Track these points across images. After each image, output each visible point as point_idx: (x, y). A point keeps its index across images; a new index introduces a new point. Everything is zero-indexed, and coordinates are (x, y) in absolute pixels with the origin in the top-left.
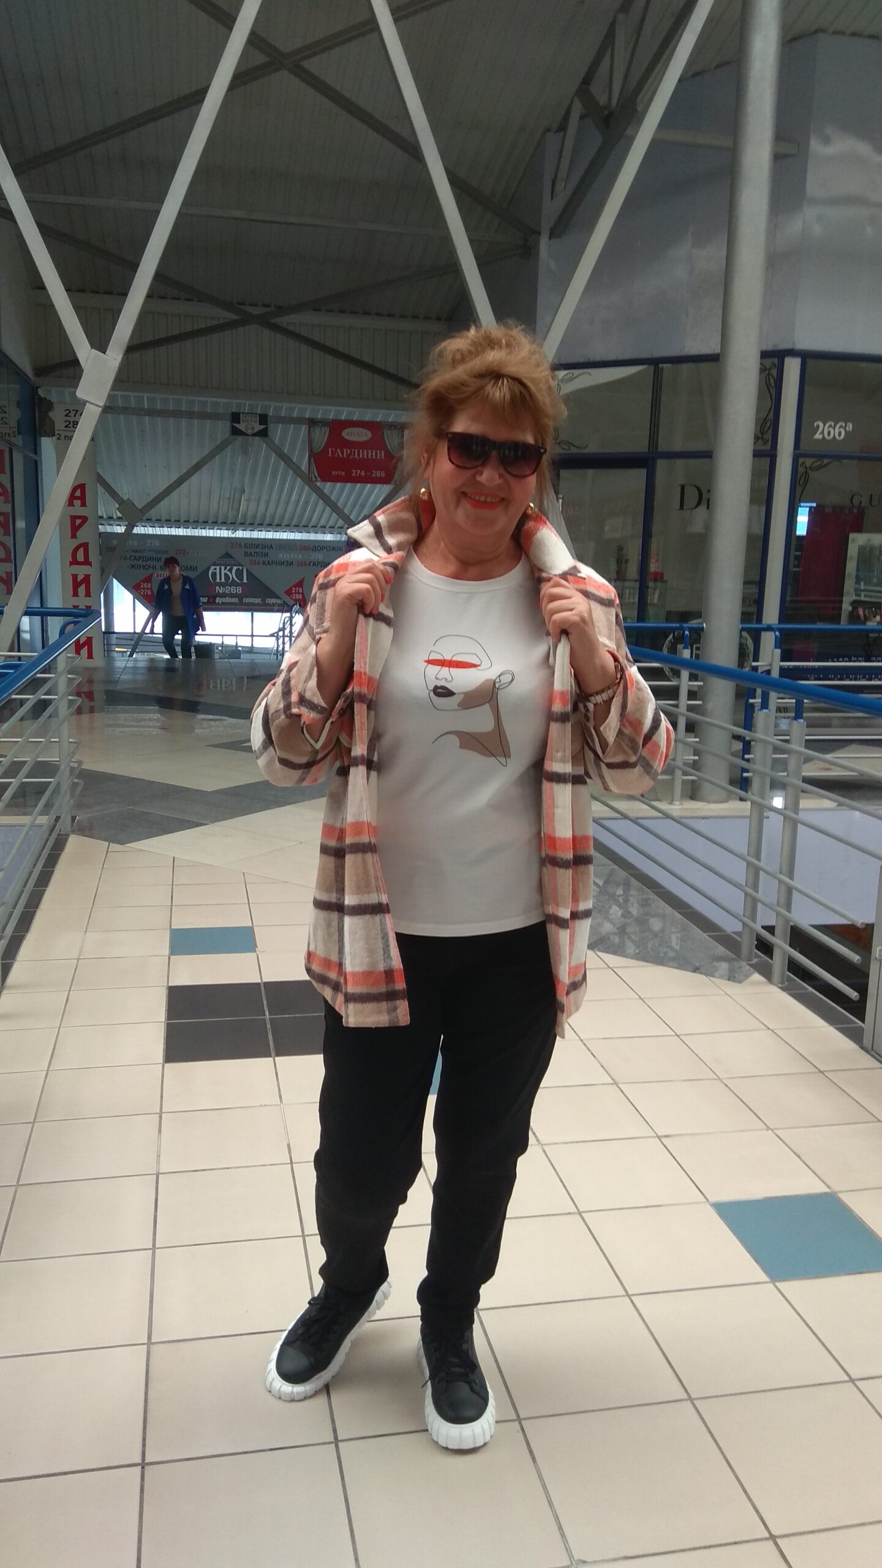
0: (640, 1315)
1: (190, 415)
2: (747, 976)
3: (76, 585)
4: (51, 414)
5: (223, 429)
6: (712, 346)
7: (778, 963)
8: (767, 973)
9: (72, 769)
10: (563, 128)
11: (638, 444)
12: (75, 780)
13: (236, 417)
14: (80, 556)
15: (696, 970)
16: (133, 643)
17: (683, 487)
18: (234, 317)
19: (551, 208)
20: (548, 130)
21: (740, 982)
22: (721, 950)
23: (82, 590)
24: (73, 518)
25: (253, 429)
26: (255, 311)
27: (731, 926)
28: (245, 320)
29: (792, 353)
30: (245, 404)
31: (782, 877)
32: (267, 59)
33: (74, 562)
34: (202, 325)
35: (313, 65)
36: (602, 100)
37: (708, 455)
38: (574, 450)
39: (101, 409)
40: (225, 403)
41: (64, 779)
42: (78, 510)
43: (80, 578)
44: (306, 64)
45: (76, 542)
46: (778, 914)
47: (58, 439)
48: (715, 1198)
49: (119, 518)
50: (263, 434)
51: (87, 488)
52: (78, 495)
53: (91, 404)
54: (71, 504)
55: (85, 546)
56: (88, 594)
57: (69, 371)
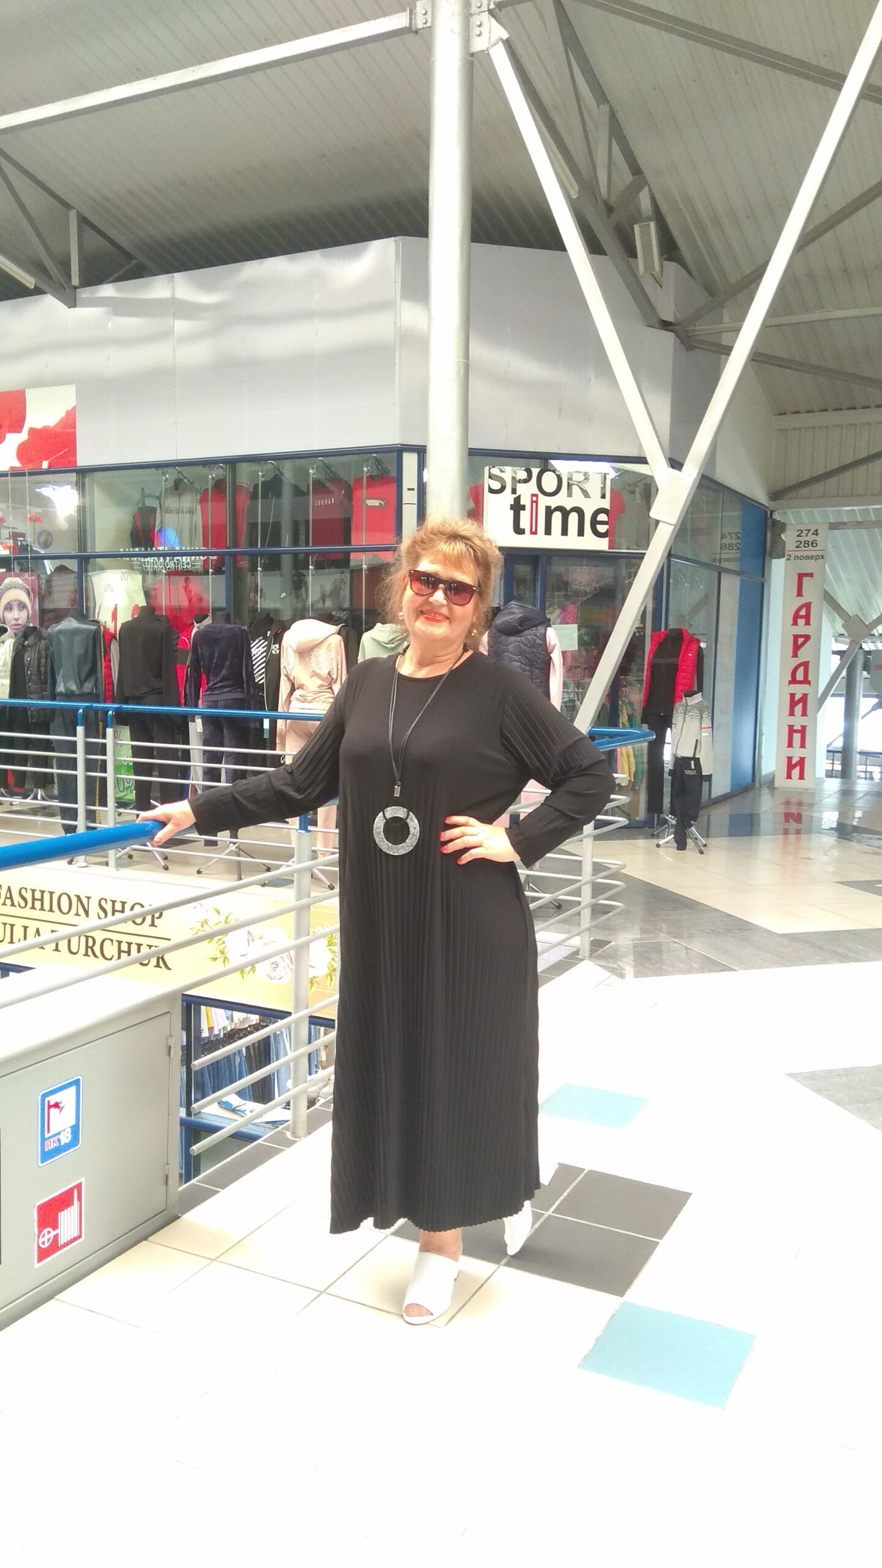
3: (793, 703)
33: (794, 681)
39: (673, 527)
42: (801, 629)
43: (797, 698)
45: (797, 661)
47: (788, 559)
51: (812, 606)
52: (802, 614)
53: (664, 522)
54: (795, 623)
55: (805, 665)
56: (804, 714)
57: (805, 491)
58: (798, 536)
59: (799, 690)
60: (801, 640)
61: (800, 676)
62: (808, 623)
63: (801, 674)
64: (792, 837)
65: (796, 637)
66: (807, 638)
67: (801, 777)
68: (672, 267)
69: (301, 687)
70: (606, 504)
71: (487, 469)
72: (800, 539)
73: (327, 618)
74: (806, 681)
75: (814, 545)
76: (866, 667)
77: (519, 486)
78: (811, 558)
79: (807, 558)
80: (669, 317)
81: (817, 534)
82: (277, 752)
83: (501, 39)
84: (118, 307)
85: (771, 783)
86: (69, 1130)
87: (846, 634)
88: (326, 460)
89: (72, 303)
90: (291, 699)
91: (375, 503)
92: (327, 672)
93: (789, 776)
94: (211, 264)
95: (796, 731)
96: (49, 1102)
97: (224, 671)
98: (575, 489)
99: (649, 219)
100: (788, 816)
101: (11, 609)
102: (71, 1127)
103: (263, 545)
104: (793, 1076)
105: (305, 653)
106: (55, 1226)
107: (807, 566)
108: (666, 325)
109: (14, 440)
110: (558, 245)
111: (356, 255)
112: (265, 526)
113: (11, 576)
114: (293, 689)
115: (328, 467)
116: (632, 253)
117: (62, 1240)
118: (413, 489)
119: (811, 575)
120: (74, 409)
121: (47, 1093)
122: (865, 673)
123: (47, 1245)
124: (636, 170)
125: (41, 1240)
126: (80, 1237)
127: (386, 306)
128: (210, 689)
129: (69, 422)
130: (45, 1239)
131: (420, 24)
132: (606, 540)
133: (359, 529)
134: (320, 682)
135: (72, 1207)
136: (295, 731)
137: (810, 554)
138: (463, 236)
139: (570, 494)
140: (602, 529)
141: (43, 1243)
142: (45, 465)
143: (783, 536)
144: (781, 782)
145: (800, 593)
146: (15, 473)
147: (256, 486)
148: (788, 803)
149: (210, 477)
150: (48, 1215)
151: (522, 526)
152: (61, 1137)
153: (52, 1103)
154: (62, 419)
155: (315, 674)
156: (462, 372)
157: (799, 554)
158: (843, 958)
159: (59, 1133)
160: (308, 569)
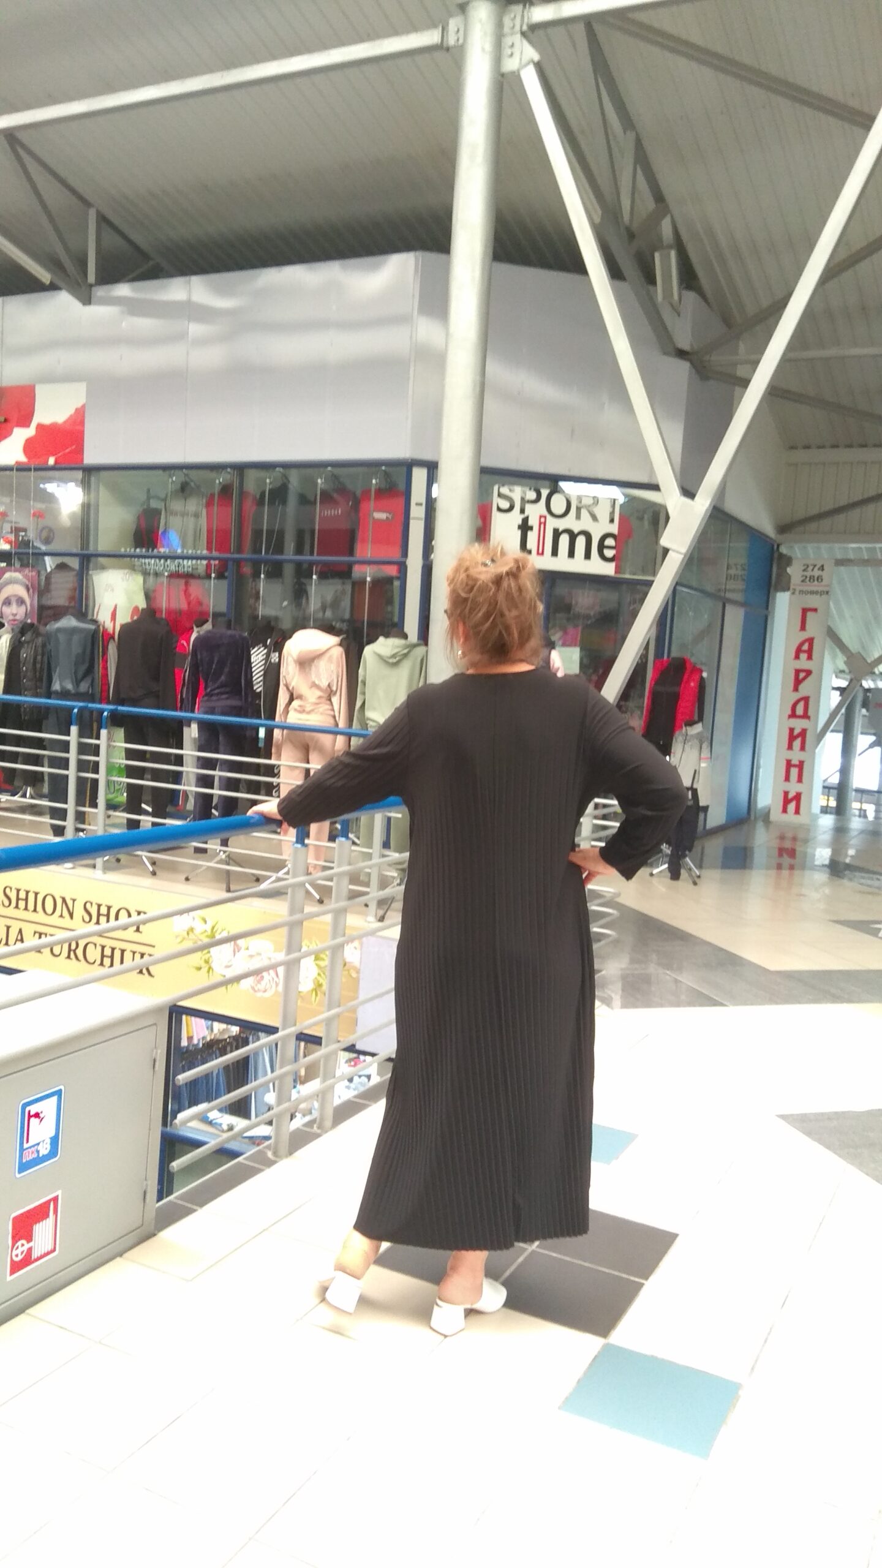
3: (792, 738)
33: (793, 715)
39: (683, 556)
42: (803, 663)
43: (796, 732)
45: (798, 695)
51: (816, 642)
52: (805, 649)
53: (674, 551)
54: (797, 657)
55: (806, 700)
56: (803, 748)
57: (813, 526)
58: (804, 570)
59: (798, 725)
60: (802, 675)
61: (800, 710)
62: (810, 657)
63: (801, 708)
64: (785, 873)
65: (797, 672)
66: (809, 673)
67: (797, 811)
68: (691, 296)
69: (300, 697)
70: (614, 529)
71: (496, 488)
72: (805, 573)
73: (329, 629)
74: (806, 716)
75: (820, 580)
76: (865, 704)
77: (529, 508)
78: (816, 593)
79: (812, 593)
80: (684, 344)
81: (823, 570)
82: (272, 762)
83: (533, 62)
84: (133, 307)
85: (766, 816)
86: (49, 1141)
87: (847, 670)
88: (337, 471)
89: (87, 300)
90: (290, 709)
91: (381, 516)
92: (327, 684)
93: (785, 810)
94: (228, 268)
95: (795, 766)
96: (29, 1112)
97: (223, 678)
98: (584, 513)
99: (670, 247)
100: (781, 851)
101: (10, 604)
102: (51, 1138)
103: (267, 552)
104: (783, 1117)
105: (305, 663)
106: (29, 1239)
107: (812, 601)
108: (681, 354)
109: (20, 435)
110: (578, 267)
111: (376, 267)
112: (270, 532)
113: (11, 571)
114: (291, 699)
115: (335, 477)
116: (651, 280)
117: (35, 1255)
118: (421, 504)
119: (815, 610)
120: (83, 406)
121: (28, 1102)
122: (864, 711)
123: (20, 1257)
124: (659, 198)
125: (15, 1252)
126: (54, 1250)
127: (403, 319)
128: (206, 695)
129: (78, 419)
130: (19, 1251)
131: (451, 41)
132: (612, 565)
133: (364, 541)
134: (318, 693)
135: (48, 1219)
136: (291, 742)
137: (815, 589)
138: (485, 253)
139: (578, 517)
140: (609, 553)
141: (17, 1256)
142: (51, 461)
143: (789, 570)
144: (776, 815)
145: (803, 627)
146: (20, 468)
147: (263, 494)
148: (782, 838)
149: (217, 482)
150: (23, 1227)
151: (529, 546)
152: (40, 1148)
153: (32, 1113)
154: (71, 416)
155: (314, 685)
156: (478, 389)
157: (805, 588)
158: (836, 999)
159: (38, 1144)
160: (312, 577)
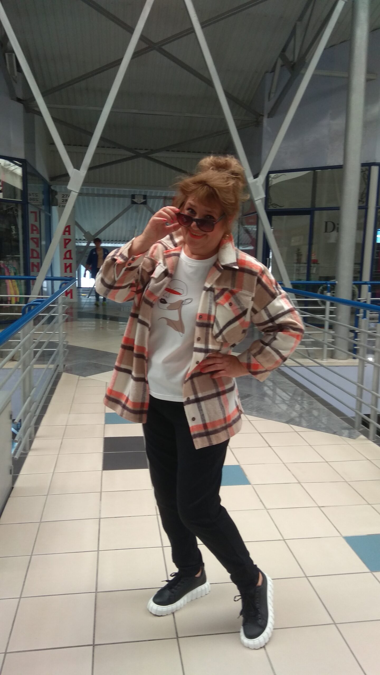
0: (312, 586)
1: (114, 196)
2: (358, 436)
3: (66, 267)
4: (57, 197)
5: (128, 201)
6: (339, 161)
7: (372, 430)
8: (366, 435)
9: (64, 345)
10: (273, 71)
11: (307, 205)
12: (66, 350)
13: (133, 196)
14: (68, 256)
15: (335, 433)
16: (89, 292)
17: (326, 223)
18: (133, 155)
19: (268, 105)
20: (267, 72)
21: (354, 439)
22: (346, 425)
23: (68, 270)
24: (65, 240)
25: (140, 201)
26: (142, 152)
27: (350, 414)
28: (138, 156)
29: (374, 164)
30: (137, 191)
31: (373, 392)
32: (148, 46)
33: (65, 258)
34: (119, 158)
35: (166, 48)
36: (291, 59)
37: (338, 209)
38: (278, 208)
39: (77, 194)
40: (129, 191)
41: (61, 349)
42: (67, 236)
43: (68, 265)
44: (163, 47)
45: (65, 250)
46: (372, 409)
47: (59, 207)
48: (345, 535)
49: (84, 240)
50: (145, 203)
51: (71, 228)
52: (67, 230)
53: (73, 191)
54: (64, 234)
55: (70, 251)
56: (71, 272)
59: (68, 262)
62: (69, 234)
66: (70, 240)
68: (20, 75)
70: (1, 177)
72: (63, 198)
80: (20, 97)
99: (12, 52)
108: (19, 100)
132: (2, 194)
